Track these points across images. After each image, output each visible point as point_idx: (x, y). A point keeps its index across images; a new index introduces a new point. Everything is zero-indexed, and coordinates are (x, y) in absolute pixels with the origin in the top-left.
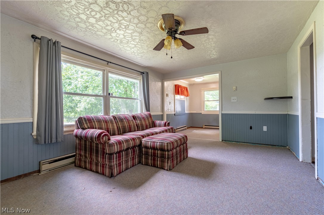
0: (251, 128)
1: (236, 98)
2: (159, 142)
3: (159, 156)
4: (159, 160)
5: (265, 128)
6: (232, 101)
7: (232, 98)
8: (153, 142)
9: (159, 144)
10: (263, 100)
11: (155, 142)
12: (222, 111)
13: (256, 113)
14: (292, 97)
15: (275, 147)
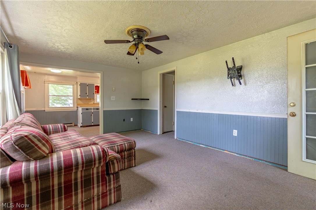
0: (124, 120)
1: (114, 97)
2: (127, 143)
3: (126, 157)
4: (126, 161)
5: (132, 119)
6: (112, 99)
7: (112, 97)
8: (119, 145)
9: (128, 145)
10: (131, 100)
11: (122, 144)
12: (103, 108)
13: (127, 109)
14: (148, 99)
15: (136, 131)
